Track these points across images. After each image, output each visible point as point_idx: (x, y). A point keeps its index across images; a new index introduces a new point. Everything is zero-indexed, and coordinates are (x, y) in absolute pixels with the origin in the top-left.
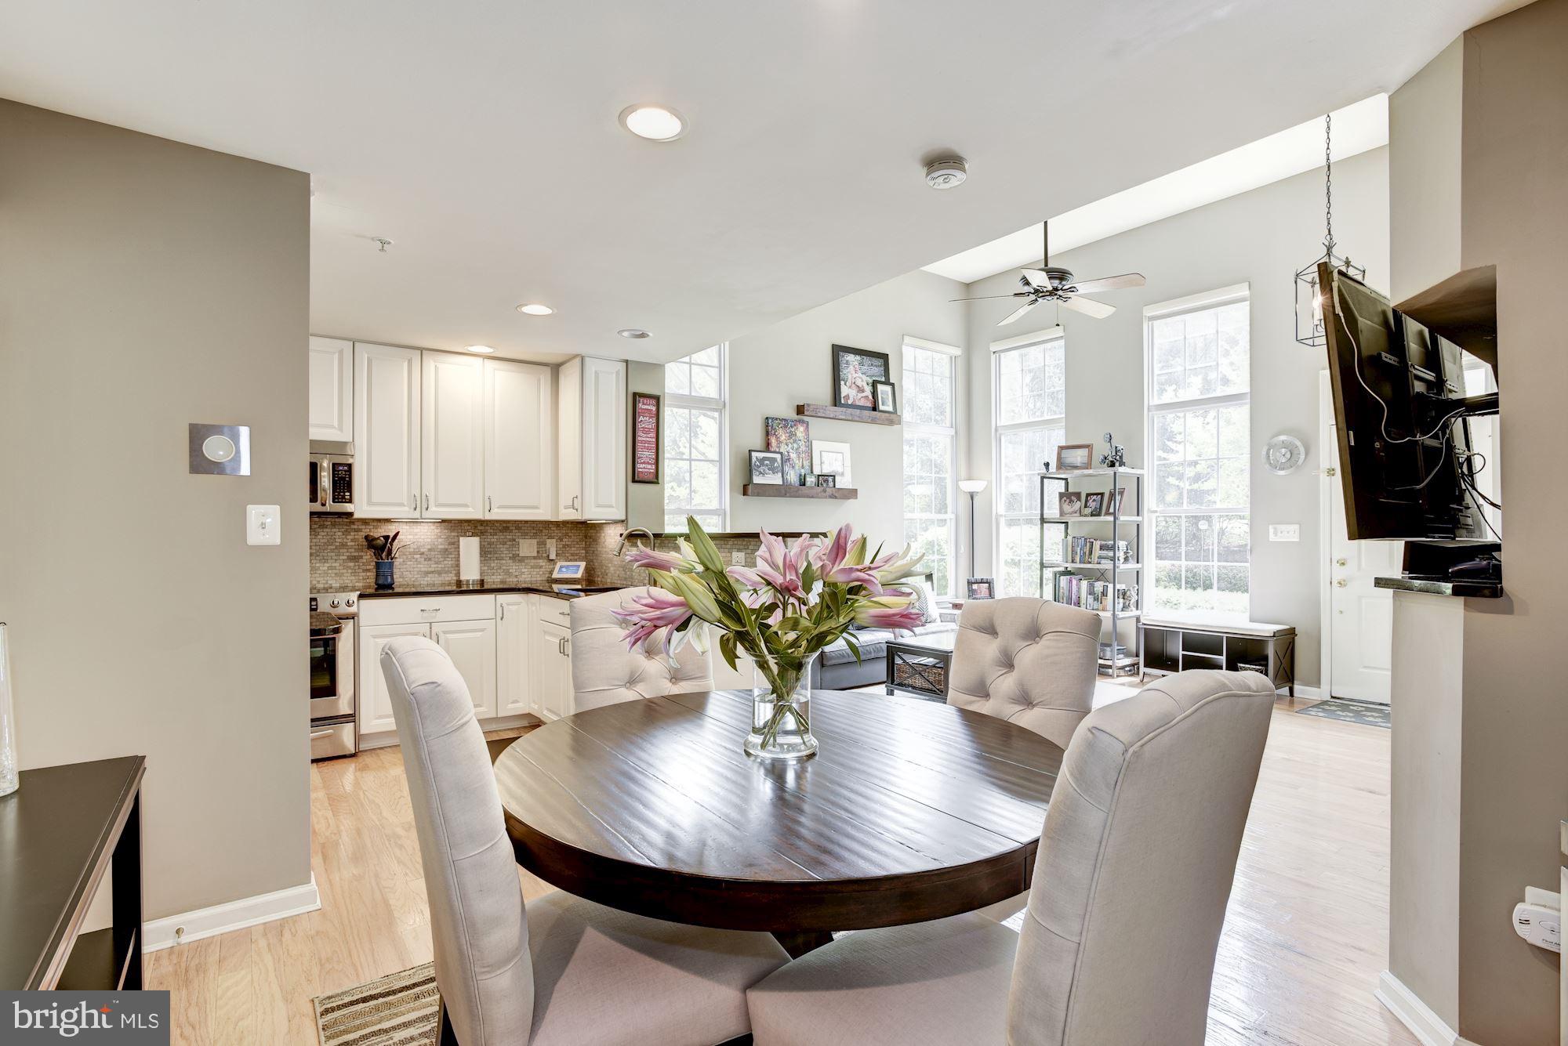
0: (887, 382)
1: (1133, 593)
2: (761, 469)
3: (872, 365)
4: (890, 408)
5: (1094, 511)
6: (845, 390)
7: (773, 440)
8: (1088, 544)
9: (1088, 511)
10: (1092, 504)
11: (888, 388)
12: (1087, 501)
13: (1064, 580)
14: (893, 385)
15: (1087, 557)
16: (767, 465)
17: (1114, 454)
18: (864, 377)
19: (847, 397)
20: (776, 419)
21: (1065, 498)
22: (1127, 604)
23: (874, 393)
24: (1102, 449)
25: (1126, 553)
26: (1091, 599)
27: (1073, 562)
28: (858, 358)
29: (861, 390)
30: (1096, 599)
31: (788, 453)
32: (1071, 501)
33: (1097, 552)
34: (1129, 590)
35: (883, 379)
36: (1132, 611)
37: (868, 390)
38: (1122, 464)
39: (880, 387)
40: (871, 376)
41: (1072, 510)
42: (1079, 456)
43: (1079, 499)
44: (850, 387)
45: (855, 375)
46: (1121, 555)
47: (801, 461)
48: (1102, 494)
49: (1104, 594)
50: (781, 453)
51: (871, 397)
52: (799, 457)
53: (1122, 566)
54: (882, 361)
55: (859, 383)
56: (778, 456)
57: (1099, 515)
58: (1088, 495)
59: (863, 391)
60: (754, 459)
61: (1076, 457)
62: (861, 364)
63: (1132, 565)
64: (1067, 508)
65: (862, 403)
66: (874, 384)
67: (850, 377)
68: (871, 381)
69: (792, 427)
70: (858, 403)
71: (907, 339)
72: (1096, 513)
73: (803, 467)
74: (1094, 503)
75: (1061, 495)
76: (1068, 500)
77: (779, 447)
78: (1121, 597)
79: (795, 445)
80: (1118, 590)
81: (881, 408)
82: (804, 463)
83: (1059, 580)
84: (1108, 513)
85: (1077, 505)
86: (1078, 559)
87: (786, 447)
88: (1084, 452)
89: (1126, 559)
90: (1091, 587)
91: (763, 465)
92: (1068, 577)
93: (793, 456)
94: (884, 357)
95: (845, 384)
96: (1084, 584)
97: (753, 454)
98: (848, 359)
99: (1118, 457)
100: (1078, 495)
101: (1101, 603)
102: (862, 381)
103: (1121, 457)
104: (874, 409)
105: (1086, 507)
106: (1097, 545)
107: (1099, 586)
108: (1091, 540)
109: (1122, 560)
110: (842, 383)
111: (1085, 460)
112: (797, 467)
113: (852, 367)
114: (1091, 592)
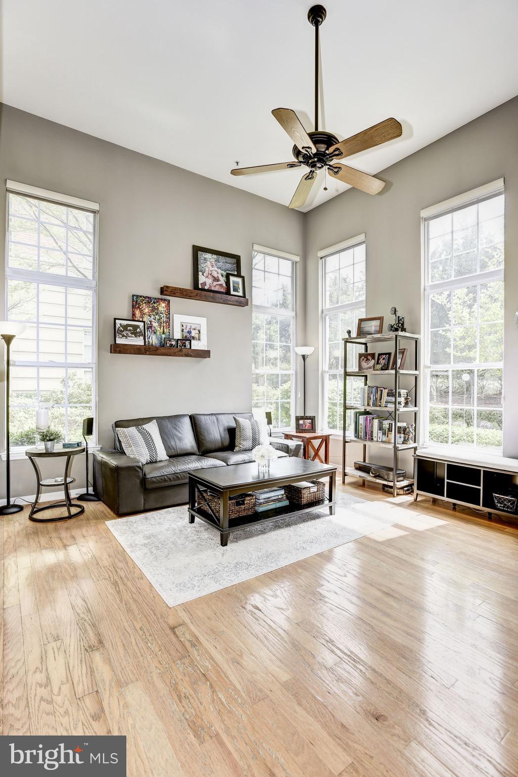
0: (239, 275)
1: (411, 430)
2: (125, 333)
3: (226, 262)
4: (241, 294)
5: (383, 367)
6: (202, 279)
7: (137, 312)
8: (379, 392)
9: (379, 366)
10: (382, 362)
11: (239, 280)
12: (378, 359)
13: (362, 419)
14: (243, 278)
15: (378, 402)
16: (130, 330)
17: (397, 322)
18: (219, 271)
19: (205, 284)
20: (141, 296)
21: (363, 357)
22: (407, 437)
23: (228, 283)
24: (390, 320)
25: (406, 399)
26: (380, 434)
27: (368, 405)
28: (215, 256)
29: (216, 279)
30: (384, 434)
31: (151, 322)
32: (367, 359)
33: (385, 398)
34: (408, 427)
35: (236, 273)
36: (410, 444)
37: (222, 281)
38: (403, 330)
39: (232, 279)
40: (225, 271)
41: (368, 366)
42: (373, 326)
43: (373, 358)
44: (207, 277)
45: (211, 269)
46: (402, 400)
47: (162, 328)
48: (389, 354)
49: (390, 430)
50: (144, 322)
51: (224, 285)
52: (160, 326)
53: (402, 409)
54: (234, 260)
55: (215, 275)
56: (141, 324)
57: (387, 369)
58: (380, 355)
59: (218, 280)
60: (118, 326)
61: (372, 327)
62: (217, 261)
63: (411, 408)
64: (364, 365)
65: (217, 289)
66: (228, 276)
67: (207, 269)
68: (225, 273)
69: (154, 303)
70: (213, 289)
71: (256, 247)
72: (385, 368)
73: (164, 333)
74: (384, 361)
75: (361, 355)
76: (365, 359)
77: (142, 318)
78: (402, 432)
79: (157, 317)
80: (400, 428)
81: (232, 292)
82: (165, 330)
83: (359, 418)
84: (392, 369)
85: (372, 362)
86: (371, 403)
87: (149, 318)
88: (376, 323)
89: (406, 404)
90: (381, 424)
91: (127, 330)
92: (365, 416)
93: (155, 324)
94: (237, 258)
95: (203, 274)
96: (376, 422)
97: (117, 321)
98: (206, 256)
99: (400, 325)
100: (373, 355)
101: (388, 437)
102: (218, 273)
103: (403, 325)
104: (228, 292)
105: (378, 363)
106: (385, 392)
107: (386, 424)
108: (381, 389)
109: (403, 404)
110: (200, 273)
111: (378, 329)
112: (158, 333)
113: (208, 262)
114: (380, 428)
